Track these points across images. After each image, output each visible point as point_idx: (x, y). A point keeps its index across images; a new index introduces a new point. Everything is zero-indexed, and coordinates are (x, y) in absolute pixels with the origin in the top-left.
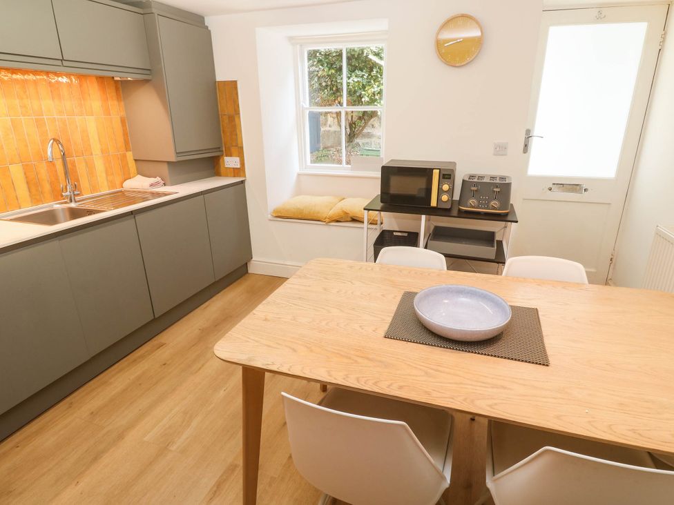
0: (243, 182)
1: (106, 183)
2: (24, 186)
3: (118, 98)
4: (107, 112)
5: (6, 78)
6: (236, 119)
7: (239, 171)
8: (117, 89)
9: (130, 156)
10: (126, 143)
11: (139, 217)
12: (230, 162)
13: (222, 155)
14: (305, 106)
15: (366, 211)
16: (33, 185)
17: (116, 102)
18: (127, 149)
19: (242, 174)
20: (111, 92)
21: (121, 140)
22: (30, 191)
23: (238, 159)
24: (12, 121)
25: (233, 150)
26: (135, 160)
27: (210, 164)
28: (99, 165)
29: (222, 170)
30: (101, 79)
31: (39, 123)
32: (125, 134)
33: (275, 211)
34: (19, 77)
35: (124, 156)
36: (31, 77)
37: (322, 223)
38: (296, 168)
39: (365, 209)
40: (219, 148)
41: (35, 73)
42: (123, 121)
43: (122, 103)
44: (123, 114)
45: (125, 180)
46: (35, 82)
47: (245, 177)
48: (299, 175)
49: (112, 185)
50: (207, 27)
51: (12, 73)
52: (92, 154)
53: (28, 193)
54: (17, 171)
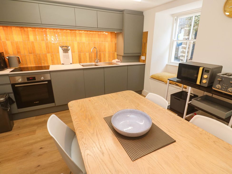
0: (145, 65)
1: (108, 60)
2: (89, 58)
3: (115, 38)
4: (112, 41)
5: (89, 33)
6: (146, 44)
7: (144, 61)
8: (115, 35)
9: (116, 53)
10: (115, 50)
11: (105, 69)
12: (143, 58)
13: (141, 55)
14: (174, 40)
15: (168, 80)
16: (90, 58)
17: (114, 39)
18: (115, 52)
19: (145, 62)
20: (114, 36)
21: (114, 49)
22: (89, 59)
23: (145, 57)
24: (88, 43)
25: (144, 54)
26: (117, 55)
27: (138, 58)
28: (107, 55)
29: (140, 60)
30: (111, 33)
31: (94, 44)
32: (116, 47)
33: (152, 76)
34: (92, 32)
35: (114, 53)
36: (94, 33)
37: (164, 83)
38: (166, 62)
39: (168, 79)
40: (140, 53)
41: (95, 31)
42: (116, 44)
43: (116, 39)
44: (116, 42)
45: (113, 60)
46: (95, 34)
47: (145, 63)
48: (167, 65)
49: (109, 60)
50: (143, 15)
51: (90, 32)
52: (106, 52)
53: (89, 60)
54: (87, 54)
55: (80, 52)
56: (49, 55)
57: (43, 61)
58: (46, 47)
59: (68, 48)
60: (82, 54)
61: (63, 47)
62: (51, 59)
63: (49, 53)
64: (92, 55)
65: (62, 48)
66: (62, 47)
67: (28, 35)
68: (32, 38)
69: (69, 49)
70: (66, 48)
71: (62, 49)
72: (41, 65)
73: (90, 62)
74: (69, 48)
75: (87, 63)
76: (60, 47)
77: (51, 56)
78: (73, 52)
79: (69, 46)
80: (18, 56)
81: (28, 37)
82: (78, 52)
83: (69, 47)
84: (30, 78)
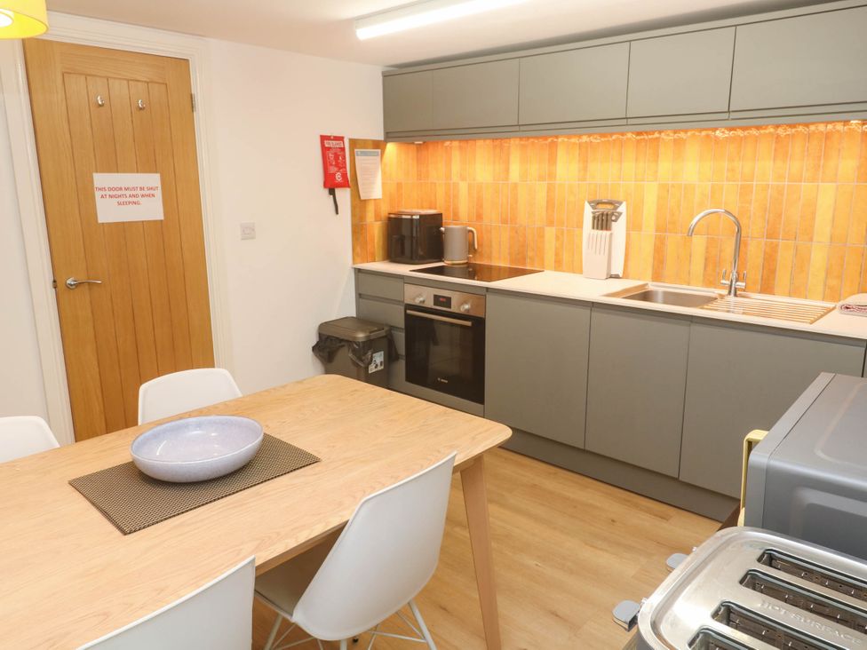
2: (702, 263)
22: (705, 270)
53: (702, 271)
54: (699, 243)
55: (662, 229)
56: (550, 233)
57: (530, 254)
58: (547, 202)
59: (616, 208)
60: (672, 241)
61: (600, 206)
62: (556, 248)
63: (551, 223)
64: (720, 251)
65: (593, 208)
66: (596, 203)
67: (507, 163)
68: (515, 170)
69: (620, 214)
70: (612, 207)
71: (593, 213)
72: (524, 264)
73: (709, 282)
74: (619, 210)
75: (689, 284)
76: (590, 203)
77: (557, 238)
78: (634, 226)
79: (620, 199)
80: (473, 229)
81: (507, 170)
82: (658, 229)
83: (620, 203)
84: (441, 299)
